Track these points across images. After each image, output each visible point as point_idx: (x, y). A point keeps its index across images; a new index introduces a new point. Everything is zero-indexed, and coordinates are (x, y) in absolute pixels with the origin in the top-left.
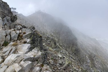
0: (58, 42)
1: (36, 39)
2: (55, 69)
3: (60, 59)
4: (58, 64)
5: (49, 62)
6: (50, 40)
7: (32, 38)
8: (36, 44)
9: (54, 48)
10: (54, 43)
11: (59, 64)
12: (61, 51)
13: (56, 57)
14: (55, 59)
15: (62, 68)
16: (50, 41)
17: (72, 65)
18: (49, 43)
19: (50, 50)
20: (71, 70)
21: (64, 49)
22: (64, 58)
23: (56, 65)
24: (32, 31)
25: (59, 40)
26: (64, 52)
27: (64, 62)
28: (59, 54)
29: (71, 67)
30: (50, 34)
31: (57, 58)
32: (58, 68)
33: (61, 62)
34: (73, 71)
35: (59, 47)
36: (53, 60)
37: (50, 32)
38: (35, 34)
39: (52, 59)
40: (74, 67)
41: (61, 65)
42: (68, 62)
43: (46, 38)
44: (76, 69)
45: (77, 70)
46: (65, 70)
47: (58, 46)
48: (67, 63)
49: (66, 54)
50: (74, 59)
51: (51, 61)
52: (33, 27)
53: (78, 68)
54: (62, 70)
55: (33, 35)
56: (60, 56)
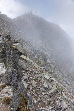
0: (50, 59)
1: (8, 51)
2: (37, 94)
3: (46, 81)
4: (42, 88)
5: (31, 84)
6: (39, 54)
7: (2, 50)
8: (7, 58)
9: (43, 66)
10: (44, 58)
11: (44, 88)
12: (53, 71)
13: (41, 78)
14: (39, 81)
15: (48, 93)
16: (39, 56)
17: (62, 93)
18: (37, 58)
19: (35, 68)
20: (59, 98)
21: (57, 69)
22: (52, 81)
23: (40, 89)
24: (4, 40)
25: (52, 55)
26: (56, 73)
27: (51, 87)
28: (47, 75)
29: (60, 94)
30: (41, 47)
31: (42, 80)
32: (41, 93)
33: (46, 86)
34: (61, 100)
35: (50, 66)
36: (36, 82)
37: (41, 43)
38: (7, 45)
39: (35, 80)
40: (64, 95)
41: (46, 89)
42: (57, 87)
43: (33, 51)
44: (67, 98)
45: (69, 99)
46: (50, 96)
47: (49, 64)
48: (55, 88)
49: (59, 76)
50: (68, 84)
51: (34, 82)
52: (8, 35)
53: (70, 98)
54: (46, 96)
55: (4, 46)
56: (47, 77)
